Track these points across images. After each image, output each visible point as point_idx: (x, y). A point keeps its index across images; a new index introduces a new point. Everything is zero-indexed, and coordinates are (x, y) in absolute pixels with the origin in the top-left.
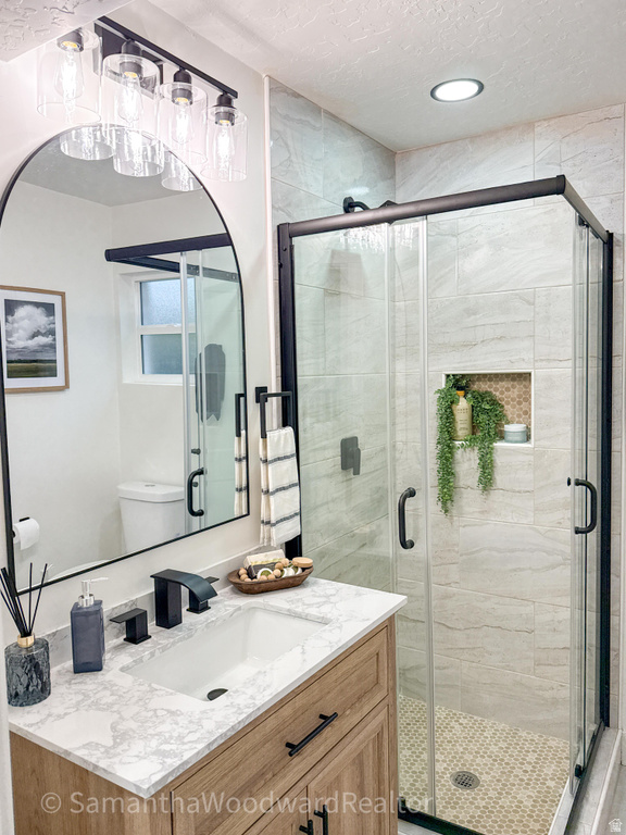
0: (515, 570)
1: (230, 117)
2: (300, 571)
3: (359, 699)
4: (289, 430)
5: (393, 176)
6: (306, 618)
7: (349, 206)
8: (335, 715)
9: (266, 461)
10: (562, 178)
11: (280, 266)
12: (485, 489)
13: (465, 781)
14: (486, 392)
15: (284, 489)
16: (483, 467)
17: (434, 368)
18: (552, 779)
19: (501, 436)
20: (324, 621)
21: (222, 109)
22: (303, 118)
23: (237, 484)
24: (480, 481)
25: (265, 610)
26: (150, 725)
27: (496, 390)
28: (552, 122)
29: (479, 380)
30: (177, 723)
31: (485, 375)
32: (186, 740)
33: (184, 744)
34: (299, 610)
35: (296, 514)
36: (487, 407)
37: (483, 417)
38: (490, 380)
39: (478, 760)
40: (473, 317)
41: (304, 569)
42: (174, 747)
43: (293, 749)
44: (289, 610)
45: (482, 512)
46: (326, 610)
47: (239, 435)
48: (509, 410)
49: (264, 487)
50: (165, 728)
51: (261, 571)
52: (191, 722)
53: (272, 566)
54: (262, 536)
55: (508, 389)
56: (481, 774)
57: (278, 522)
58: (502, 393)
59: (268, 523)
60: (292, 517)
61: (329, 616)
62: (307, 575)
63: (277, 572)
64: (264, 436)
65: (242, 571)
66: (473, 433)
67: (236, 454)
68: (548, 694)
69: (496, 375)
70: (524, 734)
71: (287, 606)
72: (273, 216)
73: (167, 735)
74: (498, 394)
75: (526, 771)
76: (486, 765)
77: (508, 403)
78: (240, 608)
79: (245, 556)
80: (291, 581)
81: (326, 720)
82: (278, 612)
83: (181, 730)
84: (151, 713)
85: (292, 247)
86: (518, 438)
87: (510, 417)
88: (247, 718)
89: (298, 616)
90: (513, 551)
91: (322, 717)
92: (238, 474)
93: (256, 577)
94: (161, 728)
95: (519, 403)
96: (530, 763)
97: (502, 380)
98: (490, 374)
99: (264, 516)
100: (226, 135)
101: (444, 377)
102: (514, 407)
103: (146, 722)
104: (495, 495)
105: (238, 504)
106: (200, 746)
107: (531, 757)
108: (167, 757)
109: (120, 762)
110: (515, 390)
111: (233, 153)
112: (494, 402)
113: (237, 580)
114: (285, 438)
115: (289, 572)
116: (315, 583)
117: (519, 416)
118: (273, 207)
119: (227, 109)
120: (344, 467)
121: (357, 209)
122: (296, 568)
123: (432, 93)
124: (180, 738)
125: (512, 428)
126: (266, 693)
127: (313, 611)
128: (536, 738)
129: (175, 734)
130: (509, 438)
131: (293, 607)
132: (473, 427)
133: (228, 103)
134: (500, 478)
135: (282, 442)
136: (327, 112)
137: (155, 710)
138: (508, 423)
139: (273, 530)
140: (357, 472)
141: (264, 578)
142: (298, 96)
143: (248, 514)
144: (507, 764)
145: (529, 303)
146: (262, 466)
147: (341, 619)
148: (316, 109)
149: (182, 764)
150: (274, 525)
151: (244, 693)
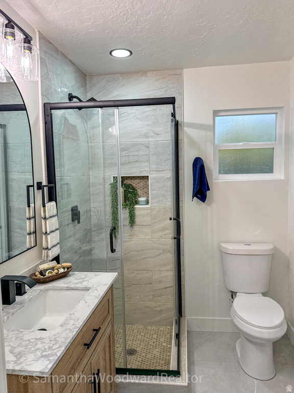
0: (144, 258)
1: (30, 49)
2: (66, 269)
3: (104, 320)
4: (54, 203)
5: (85, 86)
6: (77, 289)
7: (71, 97)
8: (100, 328)
9: (45, 218)
10: (174, 98)
11: (46, 123)
12: (131, 226)
13: (132, 352)
14: (130, 184)
15: (53, 231)
16: (131, 217)
17: (108, 174)
18: (164, 343)
19: (137, 203)
20: (87, 289)
21: (26, 45)
22: (52, 54)
23: (28, 231)
24: (130, 222)
25: (54, 289)
26: (30, 346)
27: (134, 183)
28: (154, 72)
29: (126, 179)
30: (44, 343)
31: (129, 177)
32: (54, 348)
33: (54, 350)
34: (73, 286)
35: (58, 243)
36: (131, 191)
37: (130, 195)
38: (131, 179)
39: (134, 343)
40: (124, 152)
41: (68, 269)
42: (50, 352)
43: (88, 345)
44: (67, 287)
45: (130, 236)
46: (85, 284)
47: (29, 206)
48: (139, 192)
49: (44, 231)
50: (39, 346)
51: (47, 272)
52: (51, 341)
53: (53, 269)
54: (43, 256)
55: (139, 183)
56: (137, 348)
57: (51, 248)
58: (136, 185)
59: (47, 248)
60: (57, 245)
61: (88, 286)
62: (70, 271)
63: (56, 271)
64: (44, 206)
65: (37, 273)
66: (125, 202)
67: (27, 215)
68: (158, 309)
69: (134, 177)
70: (149, 328)
71: (66, 286)
72: (42, 99)
73: (43, 349)
74: (134, 185)
75: (154, 342)
76: (137, 344)
77: (139, 189)
78: (41, 290)
79: (38, 265)
80: (63, 274)
81: (97, 331)
82: (61, 289)
83: (48, 345)
84: (27, 342)
85: (51, 114)
86: (144, 203)
87: (140, 194)
88: (76, 333)
89: (73, 289)
90: (143, 250)
91: (94, 330)
92: (29, 226)
93: (45, 275)
94: (38, 347)
95: (143, 189)
96: (154, 339)
97: (136, 179)
98: (131, 177)
99: (44, 245)
100: (28, 58)
101: (112, 178)
102: (141, 190)
103: (28, 346)
104: (136, 228)
105: (29, 241)
106: (63, 349)
107: (155, 336)
108: (49, 357)
109: (26, 365)
110: (142, 183)
111: (31, 67)
112: (133, 188)
113: (36, 278)
114: (53, 207)
115: (62, 271)
116: (73, 274)
117: (143, 194)
118: (42, 94)
119: (29, 45)
120: (73, 220)
121: (75, 100)
122: (64, 268)
123: (111, 53)
124: (50, 348)
125: (142, 199)
126: (79, 321)
127: (80, 286)
128: (155, 328)
129: (47, 347)
130: (141, 203)
131: (69, 285)
132: (125, 199)
133: (29, 42)
134: (138, 220)
135: (52, 209)
136: (61, 52)
137: (29, 340)
138: (139, 197)
139: (50, 252)
140: (79, 222)
141: (50, 274)
142: (50, 43)
143: (36, 246)
144: (146, 341)
145: (147, 147)
146: (43, 221)
147: (95, 286)
148: (57, 50)
149: (58, 358)
150: (50, 249)
151: (69, 324)
